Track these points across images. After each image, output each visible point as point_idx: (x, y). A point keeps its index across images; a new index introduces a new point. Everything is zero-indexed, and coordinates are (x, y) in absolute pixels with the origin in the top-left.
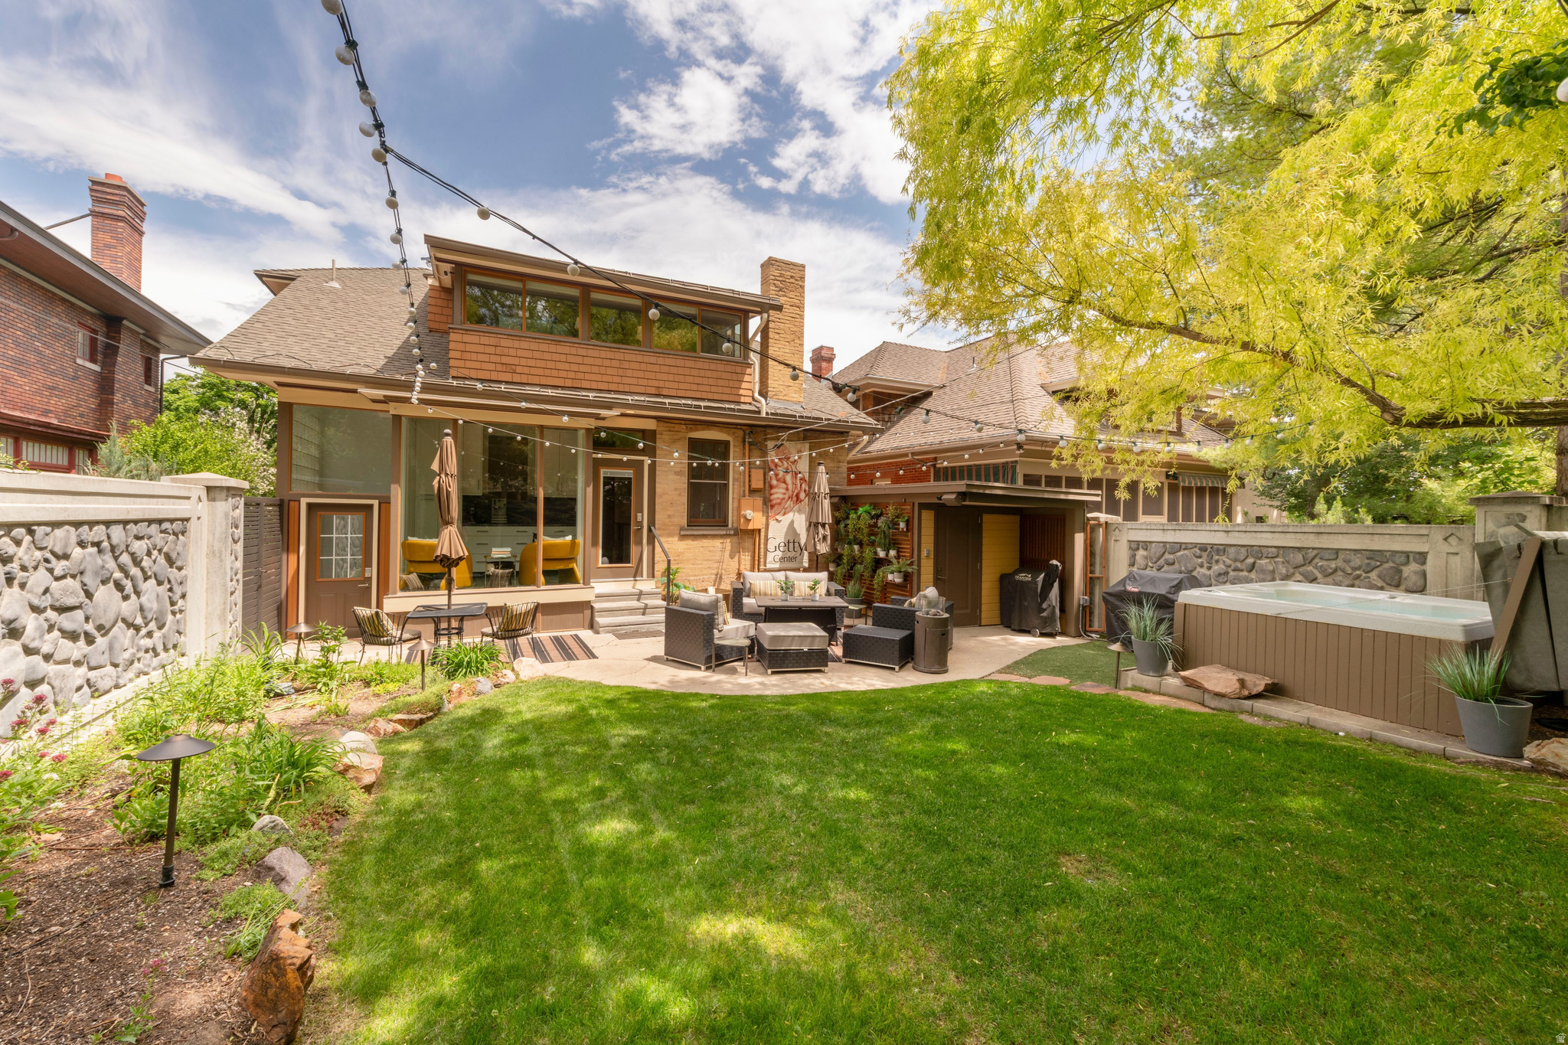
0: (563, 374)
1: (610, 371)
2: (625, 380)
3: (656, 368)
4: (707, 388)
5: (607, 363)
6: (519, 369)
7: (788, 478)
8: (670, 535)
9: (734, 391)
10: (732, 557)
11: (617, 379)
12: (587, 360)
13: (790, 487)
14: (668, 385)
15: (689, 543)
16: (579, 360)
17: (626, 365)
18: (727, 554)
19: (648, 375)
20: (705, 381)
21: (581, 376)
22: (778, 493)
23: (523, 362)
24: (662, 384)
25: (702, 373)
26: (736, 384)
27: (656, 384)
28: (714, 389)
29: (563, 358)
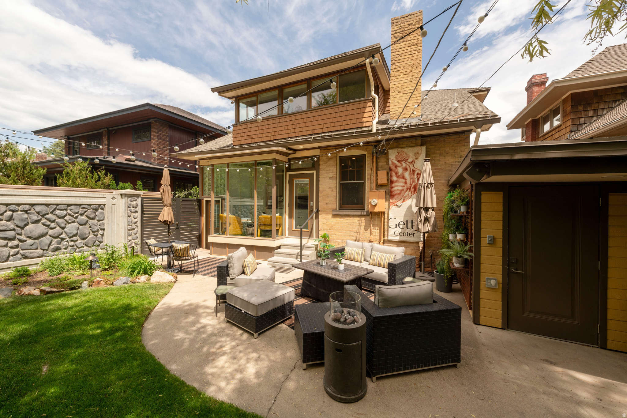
0: (270, 134)
1: (290, 127)
2: (297, 130)
3: (312, 119)
4: (341, 123)
5: (288, 123)
6: (254, 137)
7: (407, 175)
8: (327, 213)
9: (359, 121)
10: (366, 229)
11: (293, 131)
12: (280, 125)
13: (408, 181)
14: (318, 127)
15: (338, 219)
16: (276, 125)
17: (297, 122)
18: (363, 227)
19: (308, 124)
20: (340, 119)
21: (277, 133)
22: (398, 186)
23: (256, 132)
24: (314, 128)
25: (338, 115)
26: (360, 116)
27: (311, 128)
28: (345, 123)
29: (270, 126)
